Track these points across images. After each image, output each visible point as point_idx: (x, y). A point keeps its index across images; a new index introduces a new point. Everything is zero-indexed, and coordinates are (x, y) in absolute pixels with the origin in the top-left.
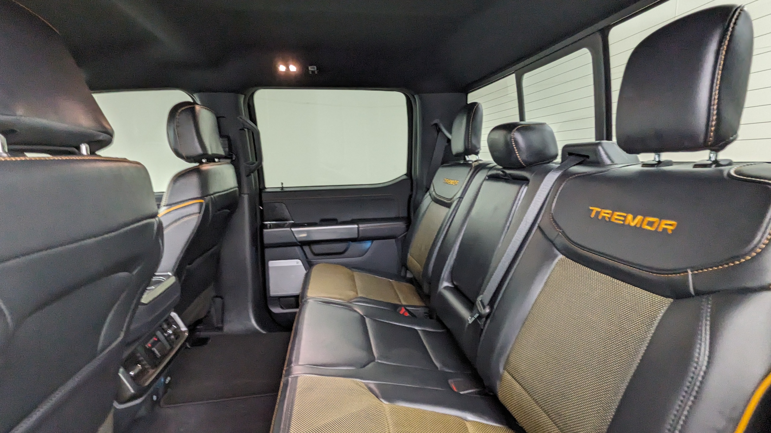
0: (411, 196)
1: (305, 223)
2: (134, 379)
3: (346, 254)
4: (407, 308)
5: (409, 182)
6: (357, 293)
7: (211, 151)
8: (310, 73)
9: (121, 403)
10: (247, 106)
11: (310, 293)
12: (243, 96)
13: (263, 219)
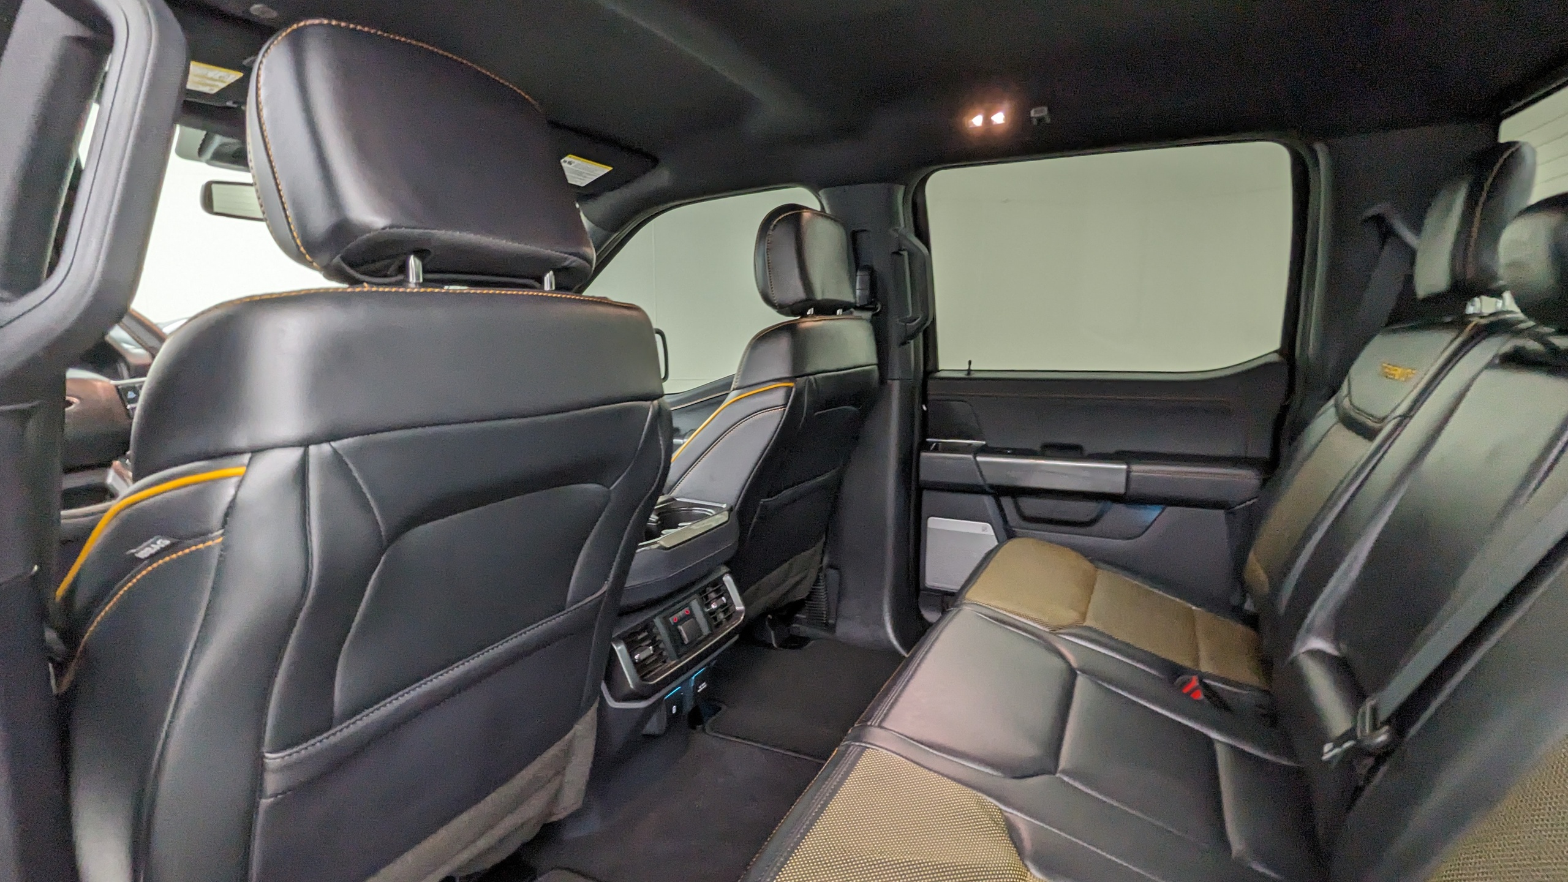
0: (1285, 409)
1: (1008, 449)
2: (641, 667)
3: (1096, 528)
4: (1207, 681)
5: (1285, 370)
6: (1084, 616)
7: (823, 293)
8: (1035, 122)
9: (617, 700)
10: (910, 209)
11: (971, 594)
12: (902, 188)
13: (925, 434)
